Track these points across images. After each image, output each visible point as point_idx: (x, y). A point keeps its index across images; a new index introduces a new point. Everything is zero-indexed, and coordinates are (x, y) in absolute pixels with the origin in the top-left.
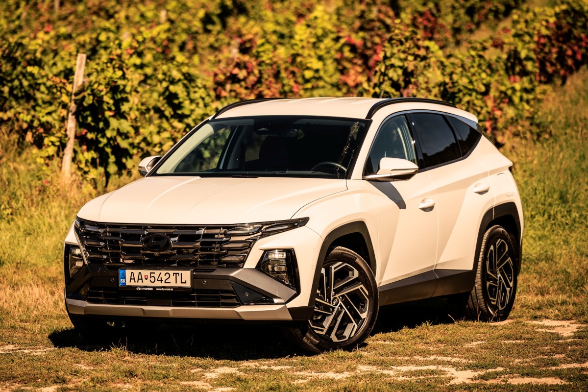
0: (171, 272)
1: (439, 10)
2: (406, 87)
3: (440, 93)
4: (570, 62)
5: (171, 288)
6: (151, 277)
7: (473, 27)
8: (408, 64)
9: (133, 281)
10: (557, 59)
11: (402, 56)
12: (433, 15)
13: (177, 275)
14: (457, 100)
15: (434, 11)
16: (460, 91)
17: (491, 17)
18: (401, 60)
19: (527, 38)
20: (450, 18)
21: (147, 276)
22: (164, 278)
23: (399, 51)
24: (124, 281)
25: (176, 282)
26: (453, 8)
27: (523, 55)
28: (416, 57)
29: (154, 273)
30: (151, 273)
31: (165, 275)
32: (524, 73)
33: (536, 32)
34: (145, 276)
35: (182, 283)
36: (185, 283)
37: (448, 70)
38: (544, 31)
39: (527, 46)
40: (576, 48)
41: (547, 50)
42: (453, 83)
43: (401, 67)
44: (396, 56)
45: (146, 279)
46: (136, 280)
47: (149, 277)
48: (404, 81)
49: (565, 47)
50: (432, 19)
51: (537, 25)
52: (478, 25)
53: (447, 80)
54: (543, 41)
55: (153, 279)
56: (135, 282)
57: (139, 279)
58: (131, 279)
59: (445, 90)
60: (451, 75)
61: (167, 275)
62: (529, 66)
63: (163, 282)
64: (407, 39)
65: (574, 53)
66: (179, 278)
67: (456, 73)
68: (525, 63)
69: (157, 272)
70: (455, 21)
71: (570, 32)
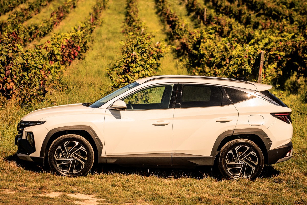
1: (18, 32)
2: (8, 64)
3: (22, 67)
4: (72, 57)
7: (31, 40)
8: (9, 54)
10: (68, 55)
11: (7, 50)
12: (16, 34)
14: (29, 71)
15: (17, 32)
16: (31, 67)
18: (6, 52)
19: (58, 46)
20: (23, 36)
23: (5, 48)
26: (24, 31)
27: (56, 53)
28: (13, 51)
32: (56, 60)
33: (61, 43)
37: (26, 58)
38: (65, 43)
39: (58, 49)
40: (75, 51)
41: (65, 51)
42: (28, 64)
43: (6, 55)
44: (4, 50)
48: (7, 61)
49: (71, 50)
50: (16, 35)
51: (62, 40)
52: (33, 39)
54: (64, 47)
59: (24, 66)
60: (27, 60)
62: (58, 58)
64: (9, 42)
65: (74, 53)
67: (29, 59)
68: (56, 56)
70: (24, 37)
71: (74, 44)
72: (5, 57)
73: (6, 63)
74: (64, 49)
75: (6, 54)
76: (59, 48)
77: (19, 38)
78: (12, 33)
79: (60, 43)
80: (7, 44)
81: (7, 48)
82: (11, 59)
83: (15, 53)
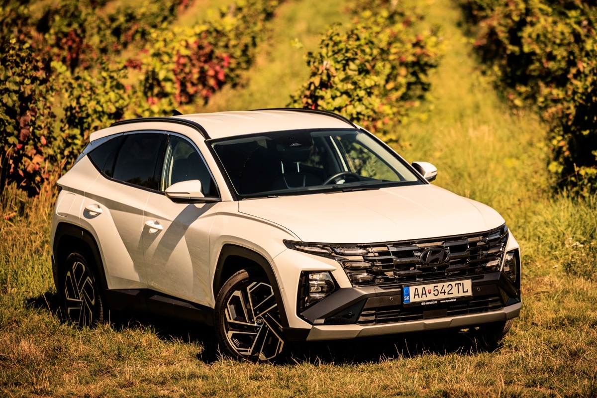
0: (453, 283)
1: (84, 31)
2: (23, 113)
3: (67, 118)
4: (212, 82)
5: (454, 299)
6: (434, 291)
7: (120, 47)
8: (24, 88)
9: (417, 297)
11: (18, 79)
13: (459, 285)
14: (86, 125)
16: (88, 115)
17: (138, 37)
18: (16, 83)
19: (166, 58)
21: (431, 290)
22: (447, 290)
23: (14, 74)
24: (408, 298)
25: (458, 293)
27: (161, 76)
28: (34, 79)
29: (438, 286)
30: (434, 287)
31: (448, 287)
32: (163, 94)
33: (175, 52)
34: (429, 290)
35: (464, 292)
36: (467, 292)
38: (184, 52)
39: (166, 66)
40: (218, 68)
41: (187, 70)
42: (80, 107)
43: (16, 92)
44: (11, 79)
45: (430, 293)
46: (420, 295)
47: (432, 290)
48: (20, 107)
49: (206, 67)
51: (176, 45)
52: (125, 45)
53: (74, 104)
54: (182, 61)
55: (436, 293)
56: (419, 297)
57: (422, 294)
58: (415, 295)
59: (72, 114)
60: (78, 98)
61: (450, 287)
62: (168, 87)
63: (446, 294)
65: (217, 73)
66: (461, 288)
67: (83, 97)
68: (163, 84)
69: (440, 285)
70: (101, 41)
71: (212, 52)
72: (15, 97)
73: (18, 110)
74: (184, 65)
75: (16, 88)
76: (168, 63)
77: (88, 46)
78: (66, 35)
79: (170, 51)
80: (18, 65)
81: (19, 75)
82: (30, 98)
83: (41, 84)
